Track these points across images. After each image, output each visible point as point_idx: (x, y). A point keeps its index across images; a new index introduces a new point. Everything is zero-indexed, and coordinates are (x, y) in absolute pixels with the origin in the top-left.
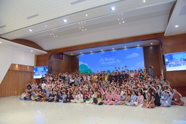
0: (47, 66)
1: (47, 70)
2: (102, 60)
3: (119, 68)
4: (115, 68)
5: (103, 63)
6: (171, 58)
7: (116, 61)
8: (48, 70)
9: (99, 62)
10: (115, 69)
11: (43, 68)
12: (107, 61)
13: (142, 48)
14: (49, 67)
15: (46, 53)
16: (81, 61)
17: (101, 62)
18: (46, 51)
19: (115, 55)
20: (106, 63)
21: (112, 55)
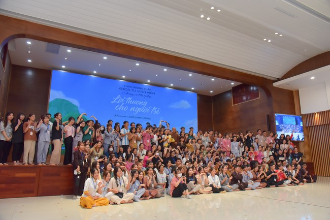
2: (118, 99)
5: (122, 108)
6: (281, 122)
7: (151, 109)
9: (112, 102)
12: (130, 106)
13: (196, 94)
16: (56, 89)
17: (117, 104)
19: (150, 95)
20: (129, 108)
21: (144, 94)
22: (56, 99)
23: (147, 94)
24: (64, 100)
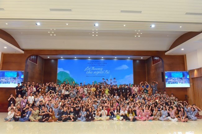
0: (23, 71)
1: (22, 77)
2: (88, 68)
3: (107, 80)
4: (103, 79)
5: (89, 72)
6: (170, 76)
7: (105, 72)
8: (24, 77)
9: (85, 70)
10: (103, 81)
11: (16, 73)
12: (94, 71)
14: (25, 72)
15: (23, 52)
16: (60, 67)
17: (87, 71)
18: (23, 50)
19: (104, 64)
20: (93, 72)
21: (100, 64)
22: (60, 72)
23: (102, 64)
24: (63, 72)
